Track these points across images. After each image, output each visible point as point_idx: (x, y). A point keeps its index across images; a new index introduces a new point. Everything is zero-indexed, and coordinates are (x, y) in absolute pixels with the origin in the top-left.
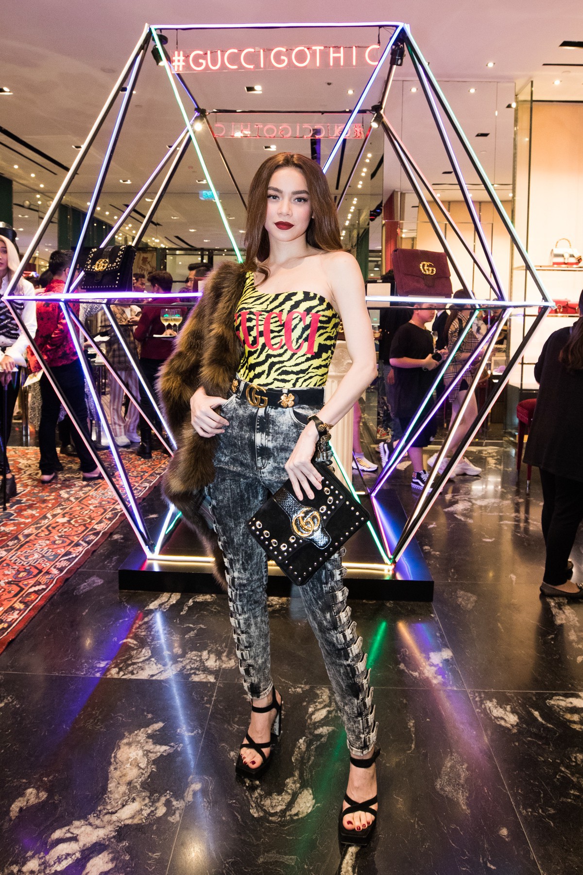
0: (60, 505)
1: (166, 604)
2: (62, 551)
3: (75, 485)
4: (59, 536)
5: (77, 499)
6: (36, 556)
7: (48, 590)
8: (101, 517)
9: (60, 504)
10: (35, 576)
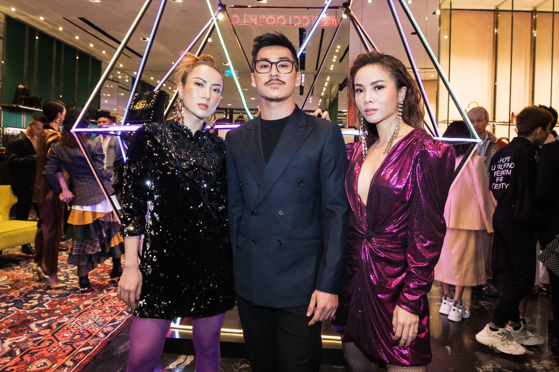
1: (182, 365)
2: (110, 318)
4: (109, 307)
6: (90, 322)
7: (94, 350)
10: (86, 339)
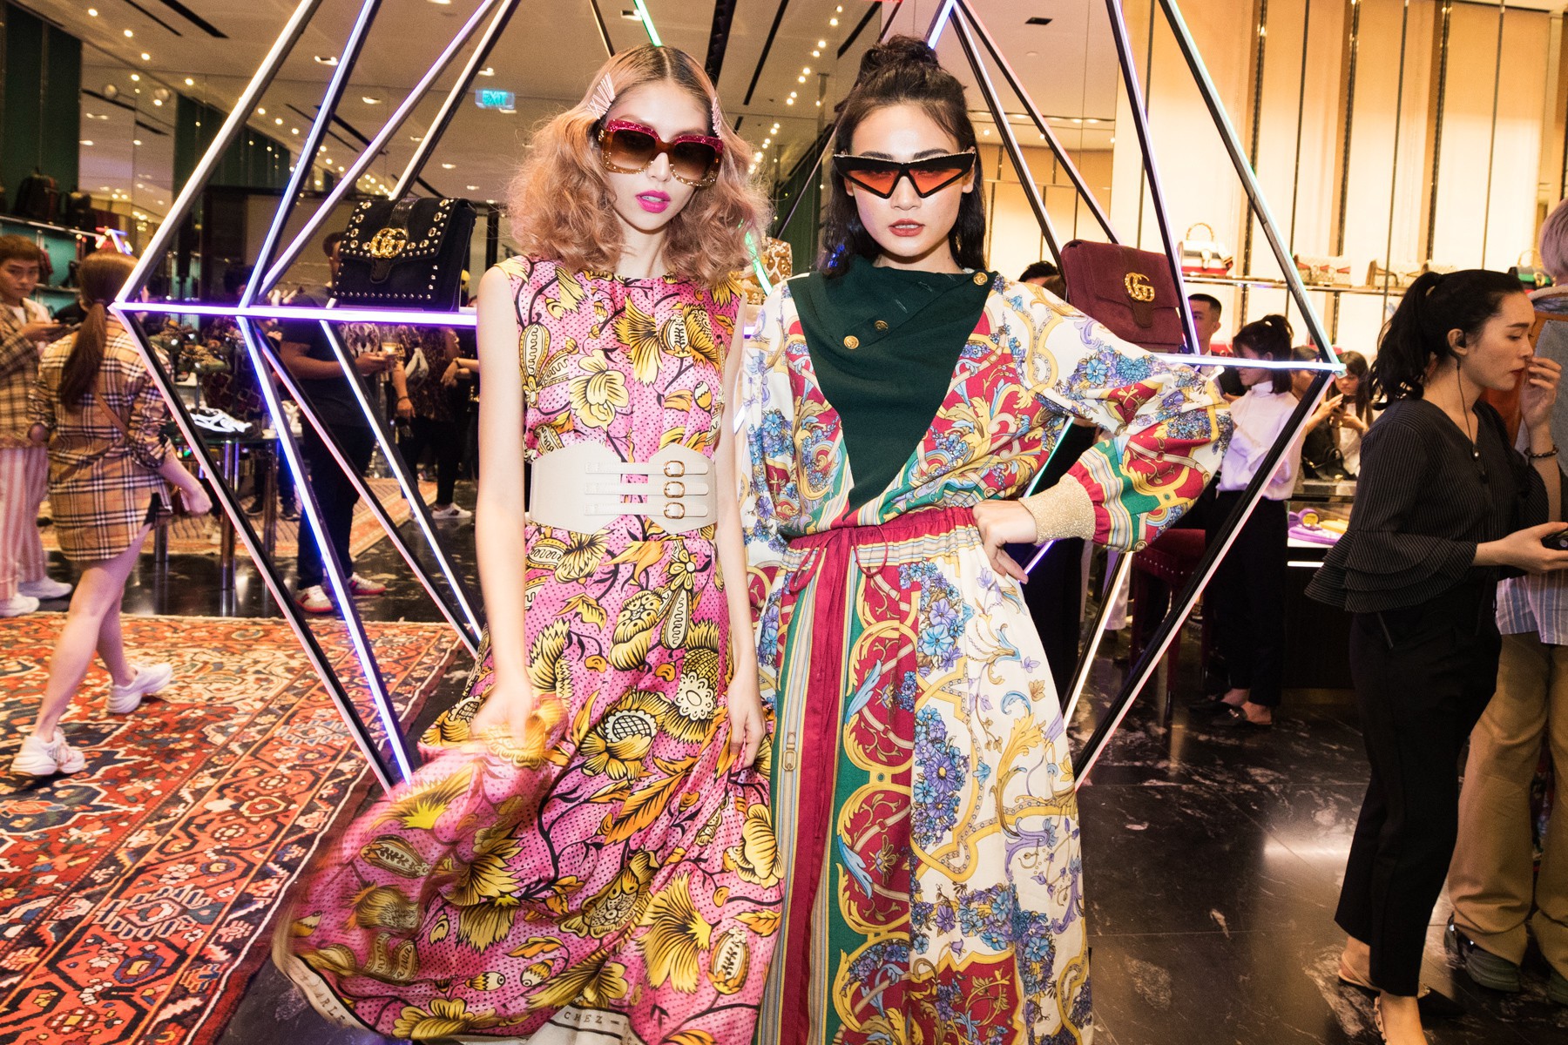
0: (209, 764)
2: (229, 893)
3: (236, 709)
4: (215, 851)
5: (245, 746)
6: (167, 910)
7: (208, 1011)
8: (310, 795)
9: (209, 760)
10: (172, 970)
